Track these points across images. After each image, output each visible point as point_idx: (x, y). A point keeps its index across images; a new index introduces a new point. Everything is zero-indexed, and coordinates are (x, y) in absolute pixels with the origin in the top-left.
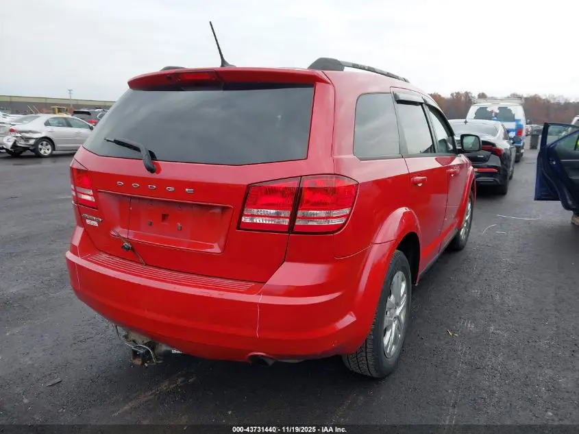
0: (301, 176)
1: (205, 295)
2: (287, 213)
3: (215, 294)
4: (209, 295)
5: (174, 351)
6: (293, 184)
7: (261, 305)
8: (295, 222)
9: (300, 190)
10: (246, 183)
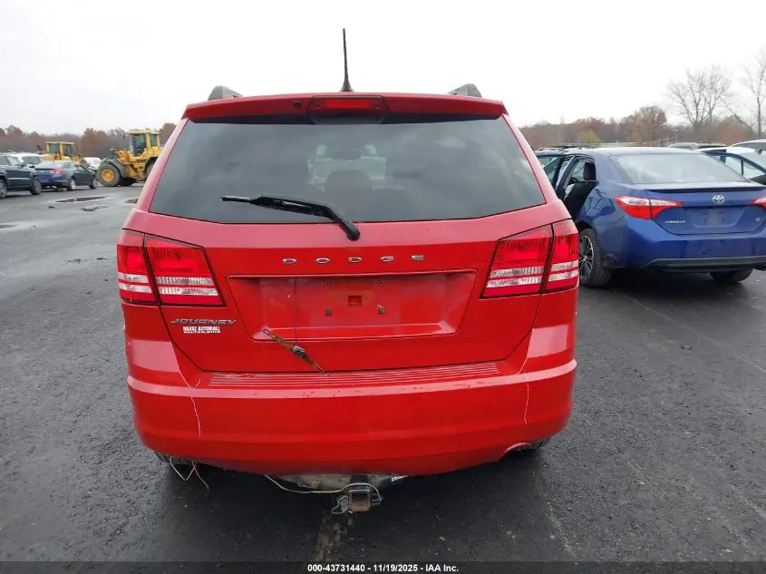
0: (551, 224)
1: (461, 387)
2: (538, 269)
3: (473, 384)
4: (466, 387)
5: (395, 478)
6: (546, 233)
7: (530, 383)
8: (548, 278)
9: (553, 239)
10: (494, 238)
